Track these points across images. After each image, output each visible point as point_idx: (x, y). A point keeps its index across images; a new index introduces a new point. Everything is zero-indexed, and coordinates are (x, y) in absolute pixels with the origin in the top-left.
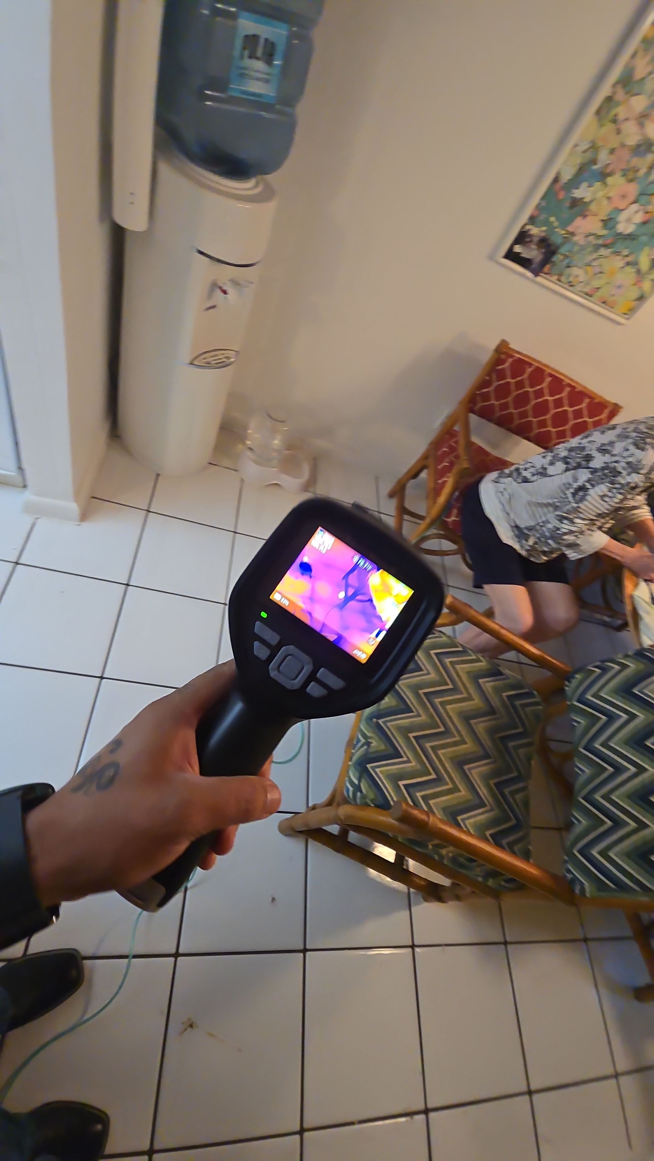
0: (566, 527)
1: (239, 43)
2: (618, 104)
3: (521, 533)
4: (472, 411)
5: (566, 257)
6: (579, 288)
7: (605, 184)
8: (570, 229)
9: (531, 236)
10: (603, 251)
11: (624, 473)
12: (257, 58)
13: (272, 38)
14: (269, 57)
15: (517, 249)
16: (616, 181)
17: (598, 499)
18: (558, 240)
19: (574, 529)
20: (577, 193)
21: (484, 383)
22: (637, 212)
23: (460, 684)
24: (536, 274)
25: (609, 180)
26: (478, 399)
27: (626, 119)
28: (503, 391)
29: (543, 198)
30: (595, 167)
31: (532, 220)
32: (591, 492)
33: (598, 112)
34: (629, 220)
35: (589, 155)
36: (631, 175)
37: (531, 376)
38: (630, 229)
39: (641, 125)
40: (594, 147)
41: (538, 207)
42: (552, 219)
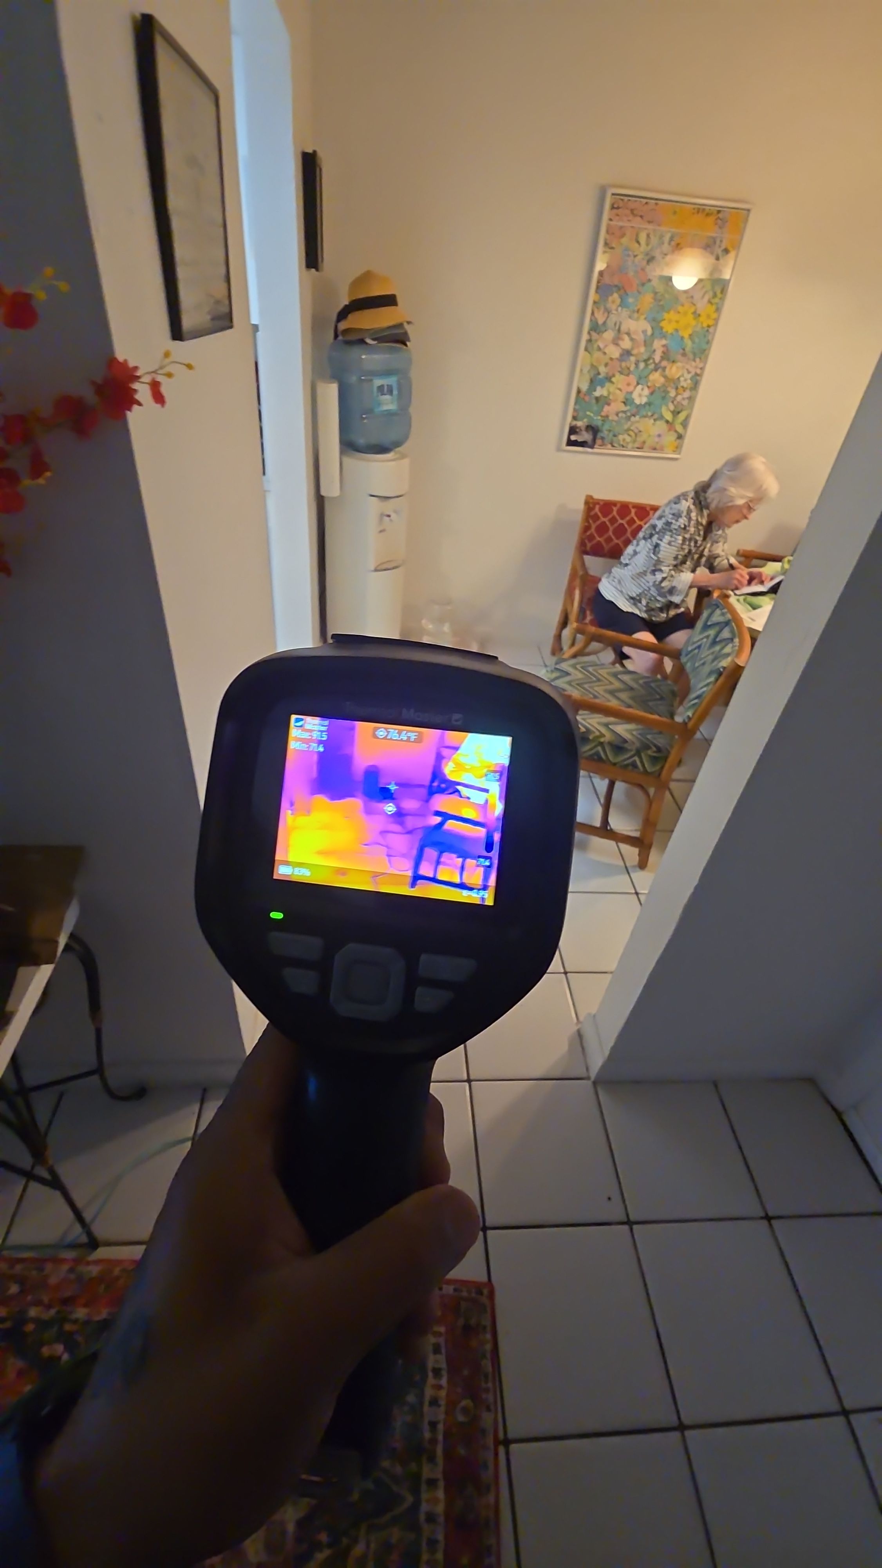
0: (659, 576)
1: (375, 389)
2: (596, 341)
3: (635, 600)
4: (587, 553)
5: (610, 431)
6: (630, 446)
7: (612, 383)
8: (603, 414)
9: (579, 428)
10: (633, 419)
11: (674, 521)
12: (385, 395)
13: (389, 384)
14: (390, 392)
15: (573, 438)
16: (618, 379)
17: (668, 546)
18: (599, 423)
19: (664, 575)
20: (597, 393)
21: (586, 529)
22: (642, 389)
23: (600, 677)
24: (592, 447)
25: (613, 379)
26: (586, 541)
27: (606, 346)
28: (602, 529)
29: (576, 403)
30: (600, 377)
31: (575, 418)
32: (662, 544)
33: (586, 349)
34: (640, 395)
35: (593, 373)
36: (626, 372)
37: (618, 512)
38: (644, 400)
39: (617, 344)
40: (593, 366)
41: (575, 410)
42: (588, 413)
